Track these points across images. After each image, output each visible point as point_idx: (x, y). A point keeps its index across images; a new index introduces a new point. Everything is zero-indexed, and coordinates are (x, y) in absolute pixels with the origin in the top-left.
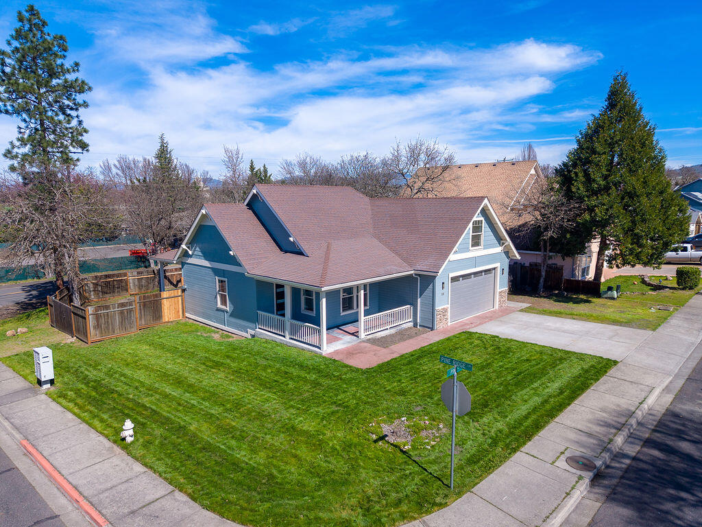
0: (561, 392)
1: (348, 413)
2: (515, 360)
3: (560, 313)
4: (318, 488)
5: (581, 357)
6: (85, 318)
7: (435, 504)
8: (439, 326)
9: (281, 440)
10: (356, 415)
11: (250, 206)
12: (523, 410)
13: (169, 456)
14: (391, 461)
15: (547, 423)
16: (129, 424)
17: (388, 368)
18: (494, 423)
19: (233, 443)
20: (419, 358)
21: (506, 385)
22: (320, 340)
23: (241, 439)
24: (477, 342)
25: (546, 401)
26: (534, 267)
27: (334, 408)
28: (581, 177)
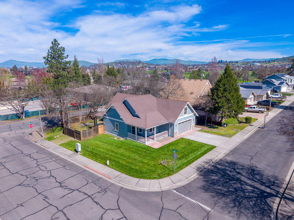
0: (200, 154)
1: (154, 159)
2: (192, 146)
3: (209, 132)
4: (150, 172)
5: (208, 145)
6: (80, 134)
7: (171, 175)
8: (175, 136)
9: (140, 164)
10: (155, 159)
11: (124, 103)
12: (191, 158)
13: (118, 167)
14: (163, 168)
15: (195, 161)
16: (108, 161)
17: (162, 148)
18: (184, 161)
19: (131, 165)
20: (169, 146)
21: (188, 152)
22: (145, 141)
23: (132, 164)
24: (184, 141)
25: (196, 156)
26: (204, 117)
27: (151, 158)
28: (216, 94)
